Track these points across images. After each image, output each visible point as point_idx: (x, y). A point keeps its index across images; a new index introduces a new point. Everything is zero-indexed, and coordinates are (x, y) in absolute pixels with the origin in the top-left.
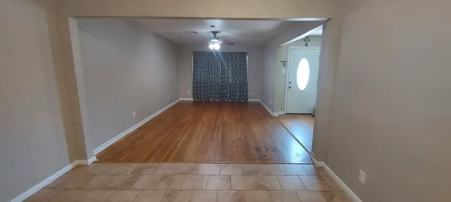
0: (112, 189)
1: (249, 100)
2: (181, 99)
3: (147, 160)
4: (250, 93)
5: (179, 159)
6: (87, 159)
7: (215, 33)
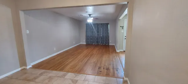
0: (27, 80)
1: (110, 44)
2: (81, 43)
3: (49, 69)
4: (110, 41)
5: (62, 70)
6: (27, 66)
7: (90, 15)
